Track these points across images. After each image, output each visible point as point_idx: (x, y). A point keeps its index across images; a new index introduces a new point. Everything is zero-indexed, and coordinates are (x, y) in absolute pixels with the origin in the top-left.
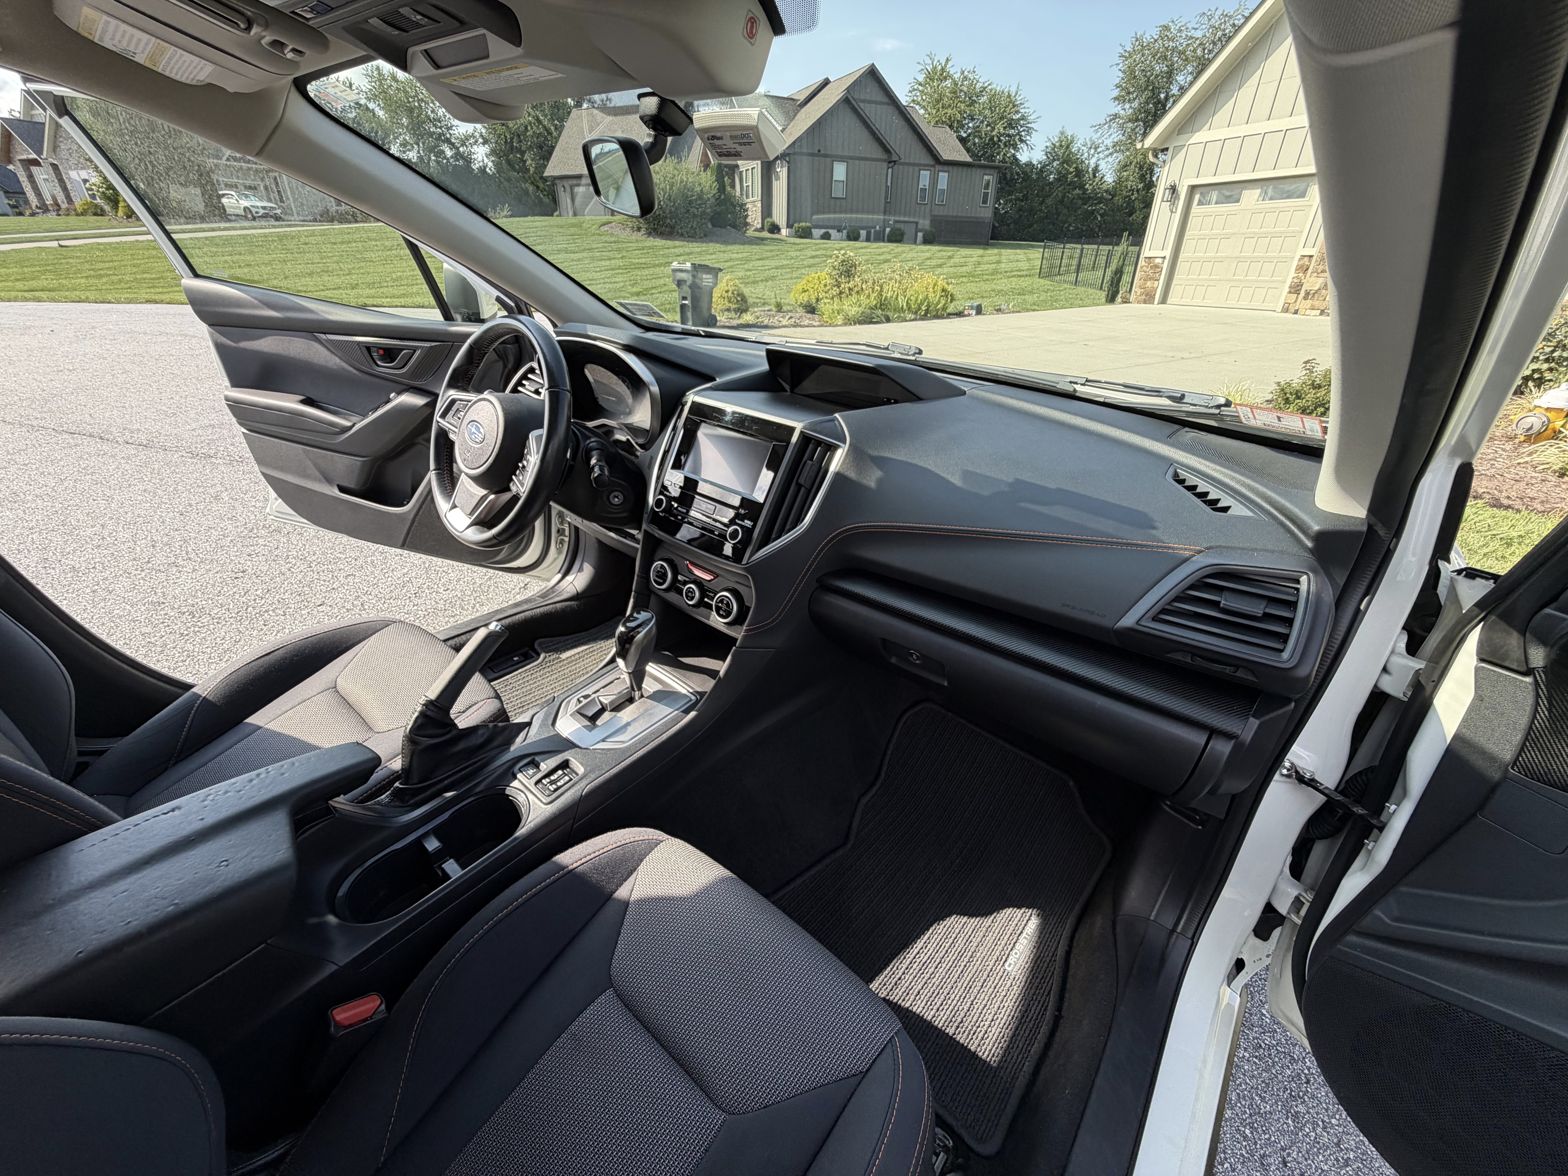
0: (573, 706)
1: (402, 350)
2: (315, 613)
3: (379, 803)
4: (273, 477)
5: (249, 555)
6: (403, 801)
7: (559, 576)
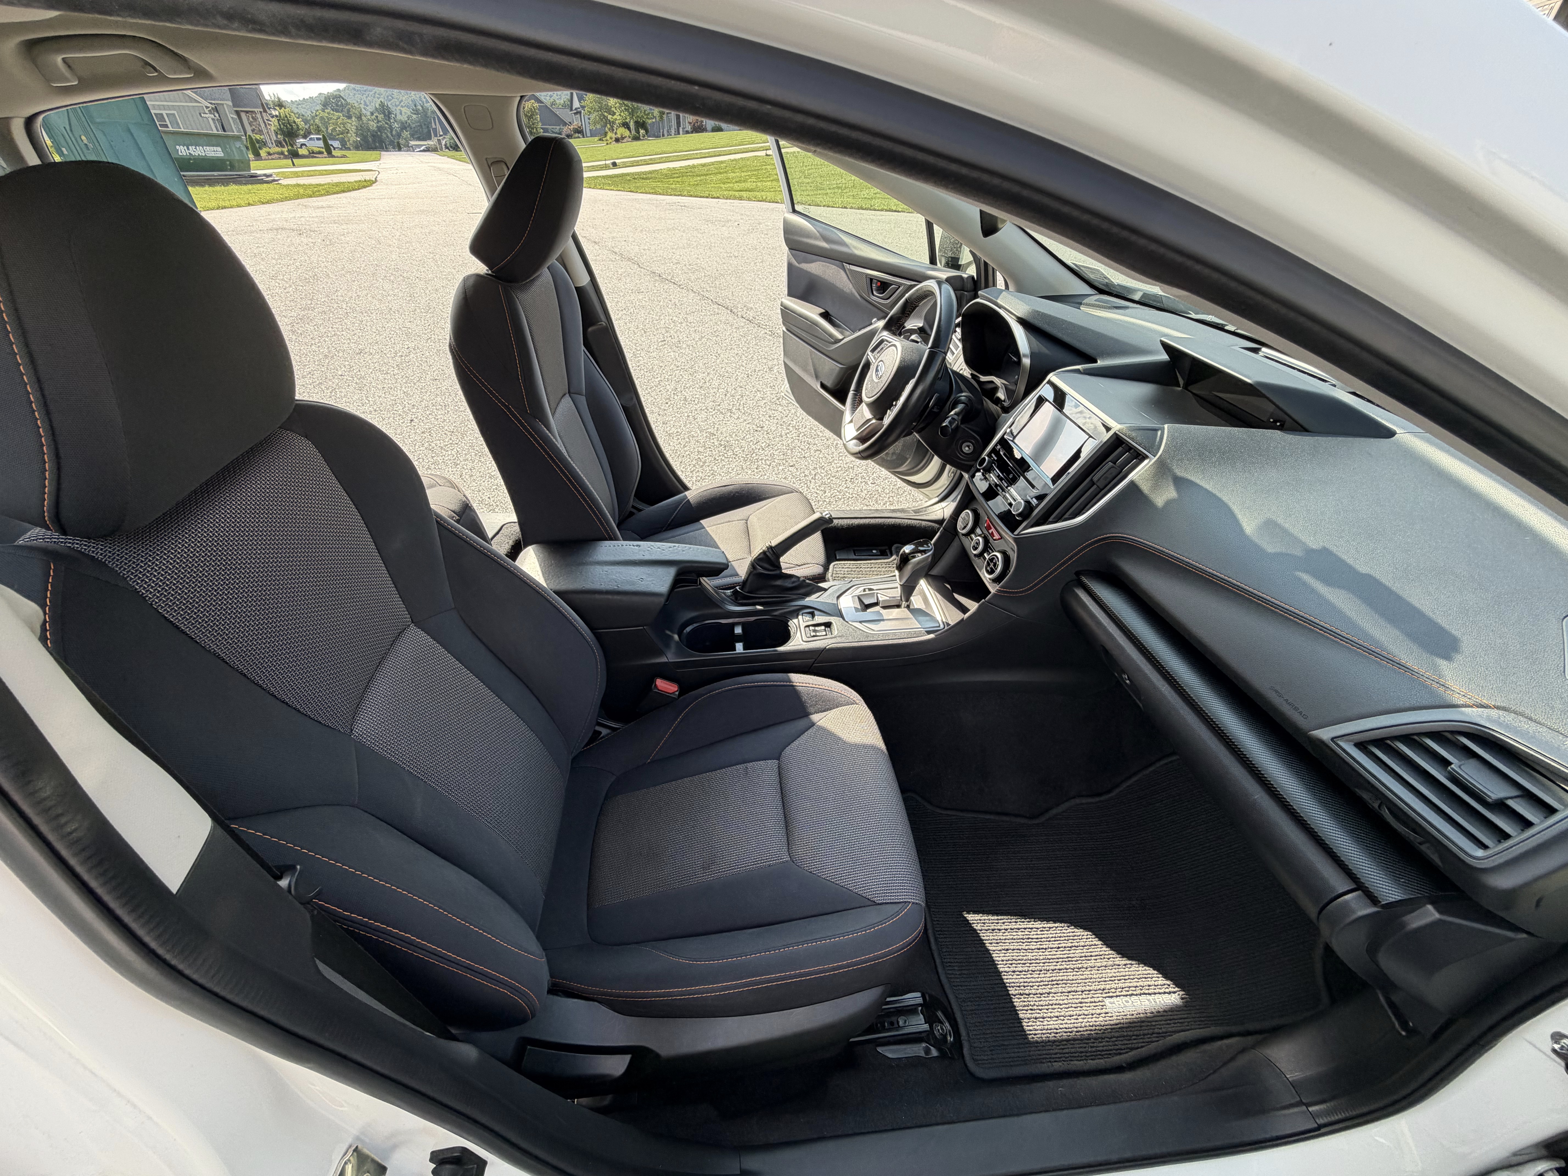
0: (859, 591)
1: (892, 285)
2: (786, 470)
3: (724, 593)
4: (789, 366)
5: (770, 417)
6: (736, 599)
7: (937, 499)
